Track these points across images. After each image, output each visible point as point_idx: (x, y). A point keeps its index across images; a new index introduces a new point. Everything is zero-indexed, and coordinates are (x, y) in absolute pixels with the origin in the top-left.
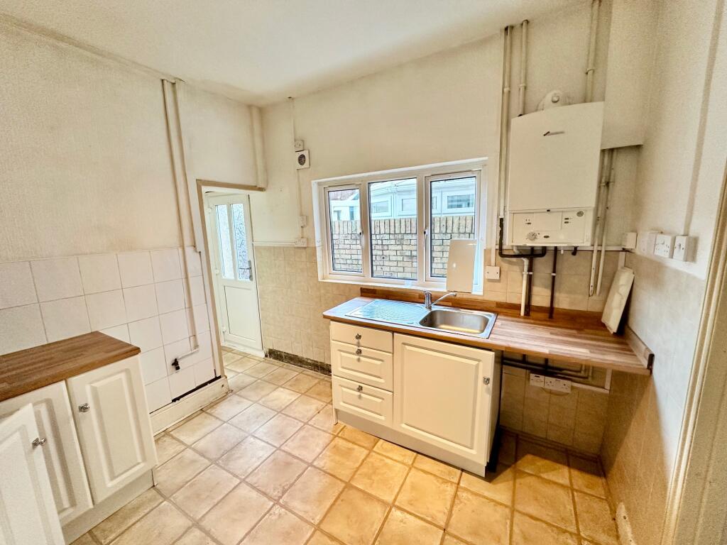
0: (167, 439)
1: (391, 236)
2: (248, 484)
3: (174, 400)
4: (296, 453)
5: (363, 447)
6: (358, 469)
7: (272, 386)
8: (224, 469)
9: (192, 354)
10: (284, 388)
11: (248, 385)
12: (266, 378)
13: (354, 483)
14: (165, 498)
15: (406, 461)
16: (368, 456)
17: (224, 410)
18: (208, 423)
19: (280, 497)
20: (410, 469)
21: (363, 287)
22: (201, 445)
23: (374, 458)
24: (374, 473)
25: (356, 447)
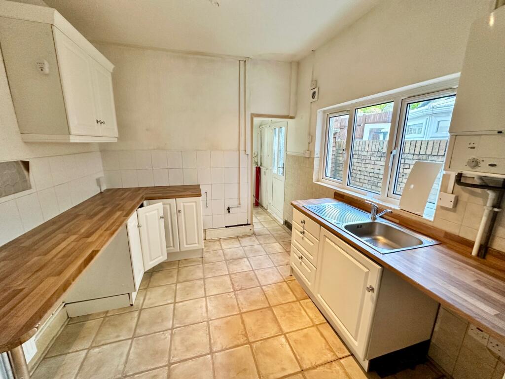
0: (218, 243)
1: (415, 156)
2: (230, 277)
3: (226, 227)
4: (259, 277)
5: (295, 296)
6: (282, 304)
7: (275, 240)
8: (227, 265)
9: (237, 207)
10: (280, 244)
11: (264, 235)
12: (275, 235)
13: (274, 309)
14: (202, 264)
15: (315, 320)
16: (294, 302)
17: (246, 242)
18: (236, 244)
19: (237, 291)
20: (313, 326)
21: (337, 192)
22: (226, 251)
23: (296, 306)
24: (289, 312)
25: (291, 293)
